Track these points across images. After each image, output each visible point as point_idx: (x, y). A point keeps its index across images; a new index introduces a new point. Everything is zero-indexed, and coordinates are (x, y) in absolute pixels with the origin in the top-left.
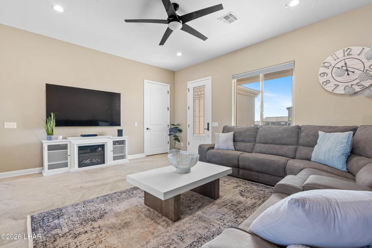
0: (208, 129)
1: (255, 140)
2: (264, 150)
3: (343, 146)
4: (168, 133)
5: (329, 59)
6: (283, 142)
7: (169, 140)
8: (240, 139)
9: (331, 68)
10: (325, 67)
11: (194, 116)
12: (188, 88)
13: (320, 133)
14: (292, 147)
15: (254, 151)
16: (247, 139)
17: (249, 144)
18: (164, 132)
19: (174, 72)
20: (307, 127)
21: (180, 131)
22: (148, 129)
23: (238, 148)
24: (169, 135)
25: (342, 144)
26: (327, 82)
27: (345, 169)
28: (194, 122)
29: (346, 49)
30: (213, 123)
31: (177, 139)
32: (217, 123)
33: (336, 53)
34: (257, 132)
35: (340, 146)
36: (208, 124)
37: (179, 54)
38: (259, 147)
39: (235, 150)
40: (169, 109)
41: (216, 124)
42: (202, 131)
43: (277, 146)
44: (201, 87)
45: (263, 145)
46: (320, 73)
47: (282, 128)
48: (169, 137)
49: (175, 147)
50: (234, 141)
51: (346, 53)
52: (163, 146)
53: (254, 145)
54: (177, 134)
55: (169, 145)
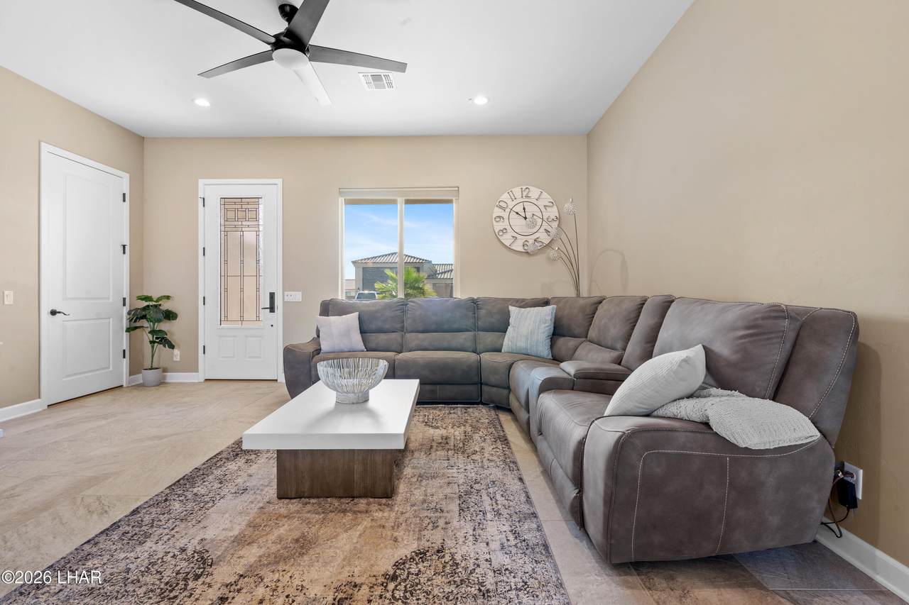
0: (272, 309)
1: (403, 327)
2: (426, 344)
3: (547, 325)
4: (125, 324)
5: (505, 197)
6: (455, 326)
7: (125, 346)
8: (373, 326)
9: (508, 210)
10: (501, 207)
11: (224, 276)
12: (201, 195)
13: (513, 310)
14: (469, 334)
15: (404, 348)
16: (387, 326)
17: (393, 335)
18: (111, 320)
19: (143, 138)
20: (487, 301)
21: (170, 316)
22: (53, 313)
23: (372, 345)
24: (128, 330)
25: (545, 323)
26: (504, 231)
27: (550, 357)
28: (225, 290)
29: (524, 188)
30: (286, 293)
31: (162, 339)
32: (301, 293)
33: (513, 190)
34: (403, 312)
35: (543, 326)
36: (272, 296)
37: (203, 102)
38: (414, 339)
39: (367, 351)
40: (127, 249)
41: (297, 296)
42: (250, 314)
43: (447, 335)
44: (249, 200)
45: (421, 335)
46: (494, 217)
47: (449, 303)
48: (125, 335)
49: (155, 366)
50: (363, 332)
51: (525, 194)
52: (109, 368)
53: (402, 337)
54: (159, 326)
55: (125, 362)
